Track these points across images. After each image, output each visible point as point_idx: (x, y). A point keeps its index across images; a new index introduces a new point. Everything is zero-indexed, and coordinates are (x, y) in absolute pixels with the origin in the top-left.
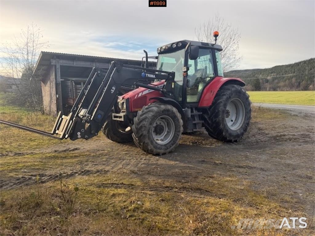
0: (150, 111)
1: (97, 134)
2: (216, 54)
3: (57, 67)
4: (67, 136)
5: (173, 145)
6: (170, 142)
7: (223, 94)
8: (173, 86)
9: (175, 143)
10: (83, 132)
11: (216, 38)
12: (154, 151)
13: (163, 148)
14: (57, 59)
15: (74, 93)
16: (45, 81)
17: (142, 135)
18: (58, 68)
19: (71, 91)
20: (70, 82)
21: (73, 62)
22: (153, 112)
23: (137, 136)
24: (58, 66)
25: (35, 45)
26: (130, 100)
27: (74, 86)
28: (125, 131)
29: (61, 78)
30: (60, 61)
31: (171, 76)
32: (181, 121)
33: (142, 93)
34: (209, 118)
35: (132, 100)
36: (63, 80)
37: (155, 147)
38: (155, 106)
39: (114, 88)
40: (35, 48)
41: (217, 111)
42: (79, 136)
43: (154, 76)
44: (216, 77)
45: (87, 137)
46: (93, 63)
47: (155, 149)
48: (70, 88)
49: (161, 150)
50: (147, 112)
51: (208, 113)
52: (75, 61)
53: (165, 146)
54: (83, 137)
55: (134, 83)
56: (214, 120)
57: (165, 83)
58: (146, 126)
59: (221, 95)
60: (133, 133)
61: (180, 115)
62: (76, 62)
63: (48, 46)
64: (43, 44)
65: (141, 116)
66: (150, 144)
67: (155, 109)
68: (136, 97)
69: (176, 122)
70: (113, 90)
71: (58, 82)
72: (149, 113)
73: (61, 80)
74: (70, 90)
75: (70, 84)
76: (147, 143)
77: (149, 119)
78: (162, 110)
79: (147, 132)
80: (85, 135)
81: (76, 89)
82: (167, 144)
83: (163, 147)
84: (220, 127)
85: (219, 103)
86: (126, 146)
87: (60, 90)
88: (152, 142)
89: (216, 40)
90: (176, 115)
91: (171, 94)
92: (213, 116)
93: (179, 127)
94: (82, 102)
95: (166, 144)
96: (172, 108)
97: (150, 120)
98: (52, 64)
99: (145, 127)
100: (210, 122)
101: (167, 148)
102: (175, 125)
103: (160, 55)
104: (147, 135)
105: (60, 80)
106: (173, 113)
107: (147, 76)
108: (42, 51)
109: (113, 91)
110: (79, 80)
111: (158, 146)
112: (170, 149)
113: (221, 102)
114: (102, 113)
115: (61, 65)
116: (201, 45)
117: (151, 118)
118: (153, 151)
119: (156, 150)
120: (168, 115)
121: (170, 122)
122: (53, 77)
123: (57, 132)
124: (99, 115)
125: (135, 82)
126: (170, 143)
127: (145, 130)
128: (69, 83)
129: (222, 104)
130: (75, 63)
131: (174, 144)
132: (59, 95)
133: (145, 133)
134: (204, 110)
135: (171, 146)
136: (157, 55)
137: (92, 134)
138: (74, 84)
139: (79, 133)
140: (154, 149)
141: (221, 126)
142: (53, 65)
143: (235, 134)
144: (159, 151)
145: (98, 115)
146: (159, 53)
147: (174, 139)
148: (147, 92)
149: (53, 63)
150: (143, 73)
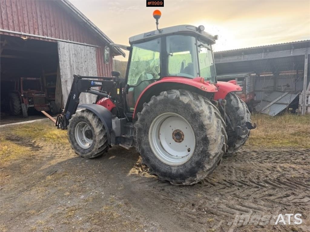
8: (118, 93)
11: (157, 21)
31: (114, 82)
43: (101, 83)
49: (79, 152)
52: (221, 58)
68: (99, 103)
70: (74, 97)
89: (157, 23)
95: (85, 149)
107: (95, 84)
112: (86, 155)
116: (142, 38)
130: (221, 60)
135: (87, 153)
150: (93, 81)
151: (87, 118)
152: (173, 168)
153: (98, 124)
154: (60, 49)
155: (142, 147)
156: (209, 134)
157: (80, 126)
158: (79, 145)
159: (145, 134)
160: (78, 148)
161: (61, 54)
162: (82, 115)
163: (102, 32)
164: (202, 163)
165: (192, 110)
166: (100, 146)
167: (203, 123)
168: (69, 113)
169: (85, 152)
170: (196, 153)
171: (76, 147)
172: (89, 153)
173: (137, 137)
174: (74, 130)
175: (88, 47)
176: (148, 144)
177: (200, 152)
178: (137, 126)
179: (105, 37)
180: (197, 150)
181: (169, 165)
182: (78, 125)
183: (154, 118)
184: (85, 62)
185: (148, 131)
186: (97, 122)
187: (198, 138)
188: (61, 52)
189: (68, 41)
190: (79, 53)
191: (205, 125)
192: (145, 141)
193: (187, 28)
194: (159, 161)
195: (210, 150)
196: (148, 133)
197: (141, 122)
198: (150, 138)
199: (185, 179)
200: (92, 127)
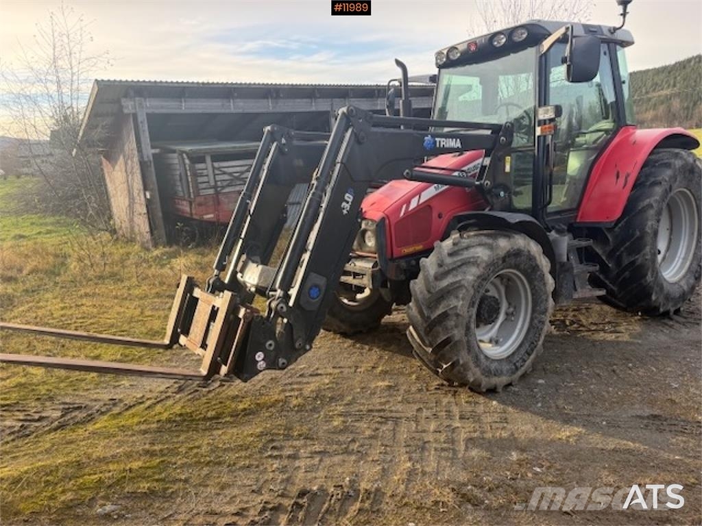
0: (466, 263)
1: (311, 347)
2: (619, 54)
3: (140, 119)
4: (224, 369)
5: (529, 355)
6: (521, 346)
7: (652, 179)
8: (508, 168)
9: (535, 347)
10: (272, 348)
11: (625, 9)
12: (484, 383)
13: (505, 372)
14: (137, 99)
15: (191, 186)
16: (110, 157)
17: (447, 341)
18: (142, 122)
19: (181, 180)
20: (175, 155)
21: (179, 103)
22: (478, 266)
23: (427, 342)
24: (142, 117)
25: (74, 63)
26: (387, 221)
27: (187, 166)
28: (354, 300)
29: (153, 147)
30: (145, 101)
31: (502, 138)
32: (550, 281)
33: (418, 197)
34: (610, 255)
35: (393, 221)
36: (157, 151)
37: (488, 373)
38: (480, 245)
39: (349, 197)
40: (75, 70)
41: (638, 233)
42: (261, 365)
43: (458, 140)
44: (622, 127)
45: (285, 361)
46: (230, 102)
47: (486, 376)
48: (178, 173)
50: (459, 266)
51: (608, 239)
52: (183, 100)
53: (511, 362)
54: (272, 364)
55: (405, 174)
56: (626, 261)
57: (487, 161)
58: (461, 313)
59: (648, 183)
60: (408, 327)
61: (547, 259)
62: (185, 101)
63: (108, 63)
64: (95, 60)
65: (438, 277)
66: (472, 365)
67: (482, 254)
68: (402, 214)
69: (536, 283)
70: (348, 202)
71: (146, 159)
72: (464, 268)
73: (154, 151)
74: (178, 178)
75: (176, 161)
76: (462, 365)
77: (467, 290)
78: (502, 253)
79: (463, 332)
80: (277, 358)
81: (195, 175)
82: (513, 354)
83: (506, 367)
84: (646, 281)
85: (644, 210)
86: (370, 350)
87: (154, 178)
88: (477, 360)
90: (538, 262)
91: (502, 194)
92: (622, 249)
93: (544, 297)
94: (243, 236)
96: (529, 244)
97: (472, 292)
98: (126, 111)
99: (458, 315)
100: (610, 265)
101: (517, 369)
102: (533, 295)
103: (443, 71)
104: (465, 339)
105: (149, 152)
106: (531, 258)
107: (438, 145)
108: (96, 80)
109: (346, 206)
110: (200, 150)
111: (493, 366)
113: (650, 206)
114: (321, 281)
115: (150, 111)
117: (473, 287)
118: (479, 385)
119: (487, 379)
120: (517, 267)
121: (518, 287)
122: (130, 145)
123: (183, 340)
124: (314, 288)
125: (407, 171)
126: (523, 351)
127: (456, 326)
128: (174, 159)
129: (652, 212)
130: (183, 104)
131: (532, 350)
132: (151, 190)
133: (458, 334)
134: (594, 232)
136: (435, 71)
137: (296, 350)
138: (187, 161)
139: (260, 356)
140: (483, 377)
141: (649, 278)
142: (129, 114)
143: (676, 292)
144: (495, 380)
145: (311, 288)
146: (440, 67)
147: (531, 335)
148: (432, 191)
149: (127, 107)
150: (429, 136)
200: (539, 273)
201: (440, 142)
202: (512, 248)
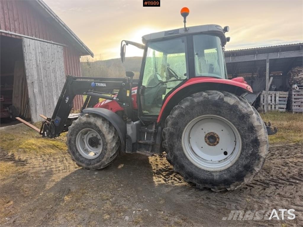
8: (128, 95)
11: (185, 18)
31: (123, 83)
33: (105, 101)
39: (68, 98)
42: (46, 135)
43: (105, 84)
44: (190, 78)
49: (82, 163)
68: (98, 106)
80: (49, 135)
89: (185, 22)
91: (124, 104)
101: (90, 164)
107: (97, 85)
109: (67, 101)
112: (93, 166)
116: (163, 36)
124: (57, 120)
126: (96, 160)
135: (95, 163)
137: (53, 135)
143: (202, 176)
150: (93, 83)
151: (95, 124)
152: (214, 174)
153: (109, 130)
154: (25, 47)
155: (174, 153)
156: (260, 136)
157: (82, 133)
158: (83, 155)
159: (178, 138)
160: (81, 159)
161: (27, 51)
162: (89, 121)
163: (71, 30)
164: (252, 166)
165: (240, 111)
166: (113, 155)
167: (253, 125)
168: (60, 119)
169: (92, 163)
170: (243, 156)
171: (78, 158)
172: (97, 163)
173: (168, 143)
174: (75, 138)
175: (55, 45)
176: (181, 149)
177: (249, 155)
178: (168, 130)
179: (73, 36)
180: (244, 153)
181: (209, 171)
182: (81, 132)
183: (190, 121)
184: (53, 61)
185: (181, 136)
186: (108, 128)
187: (247, 140)
188: (27, 50)
189: (33, 38)
190: (46, 52)
191: (255, 126)
192: (178, 146)
193: (217, 28)
194: (196, 167)
195: (260, 153)
196: (181, 138)
197: (173, 126)
198: (183, 143)
199: (230, 185)
200: (102, 133)
201: (97, 84)
202: (87, 121)
